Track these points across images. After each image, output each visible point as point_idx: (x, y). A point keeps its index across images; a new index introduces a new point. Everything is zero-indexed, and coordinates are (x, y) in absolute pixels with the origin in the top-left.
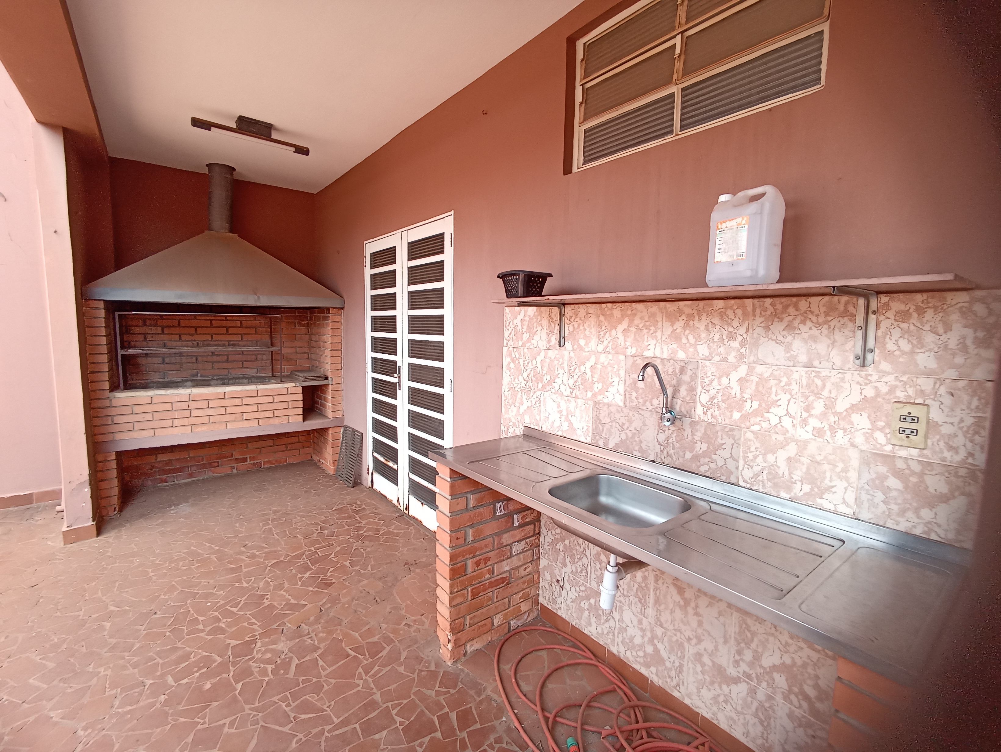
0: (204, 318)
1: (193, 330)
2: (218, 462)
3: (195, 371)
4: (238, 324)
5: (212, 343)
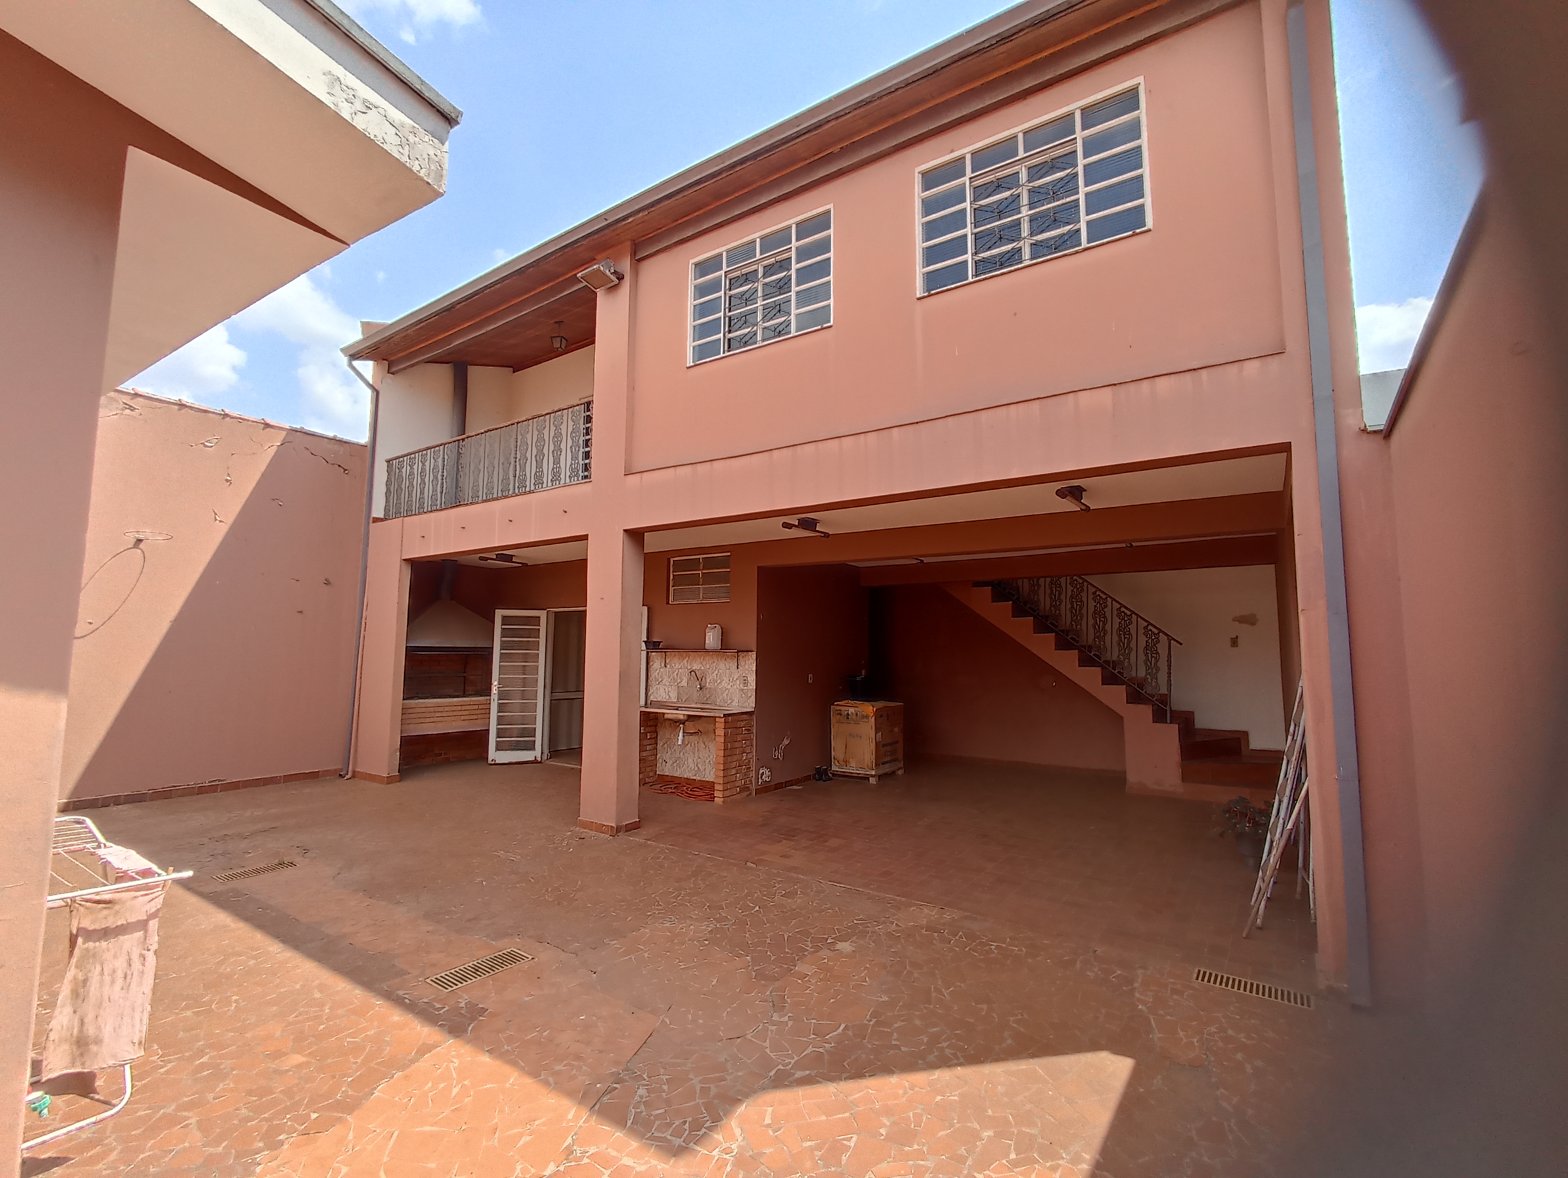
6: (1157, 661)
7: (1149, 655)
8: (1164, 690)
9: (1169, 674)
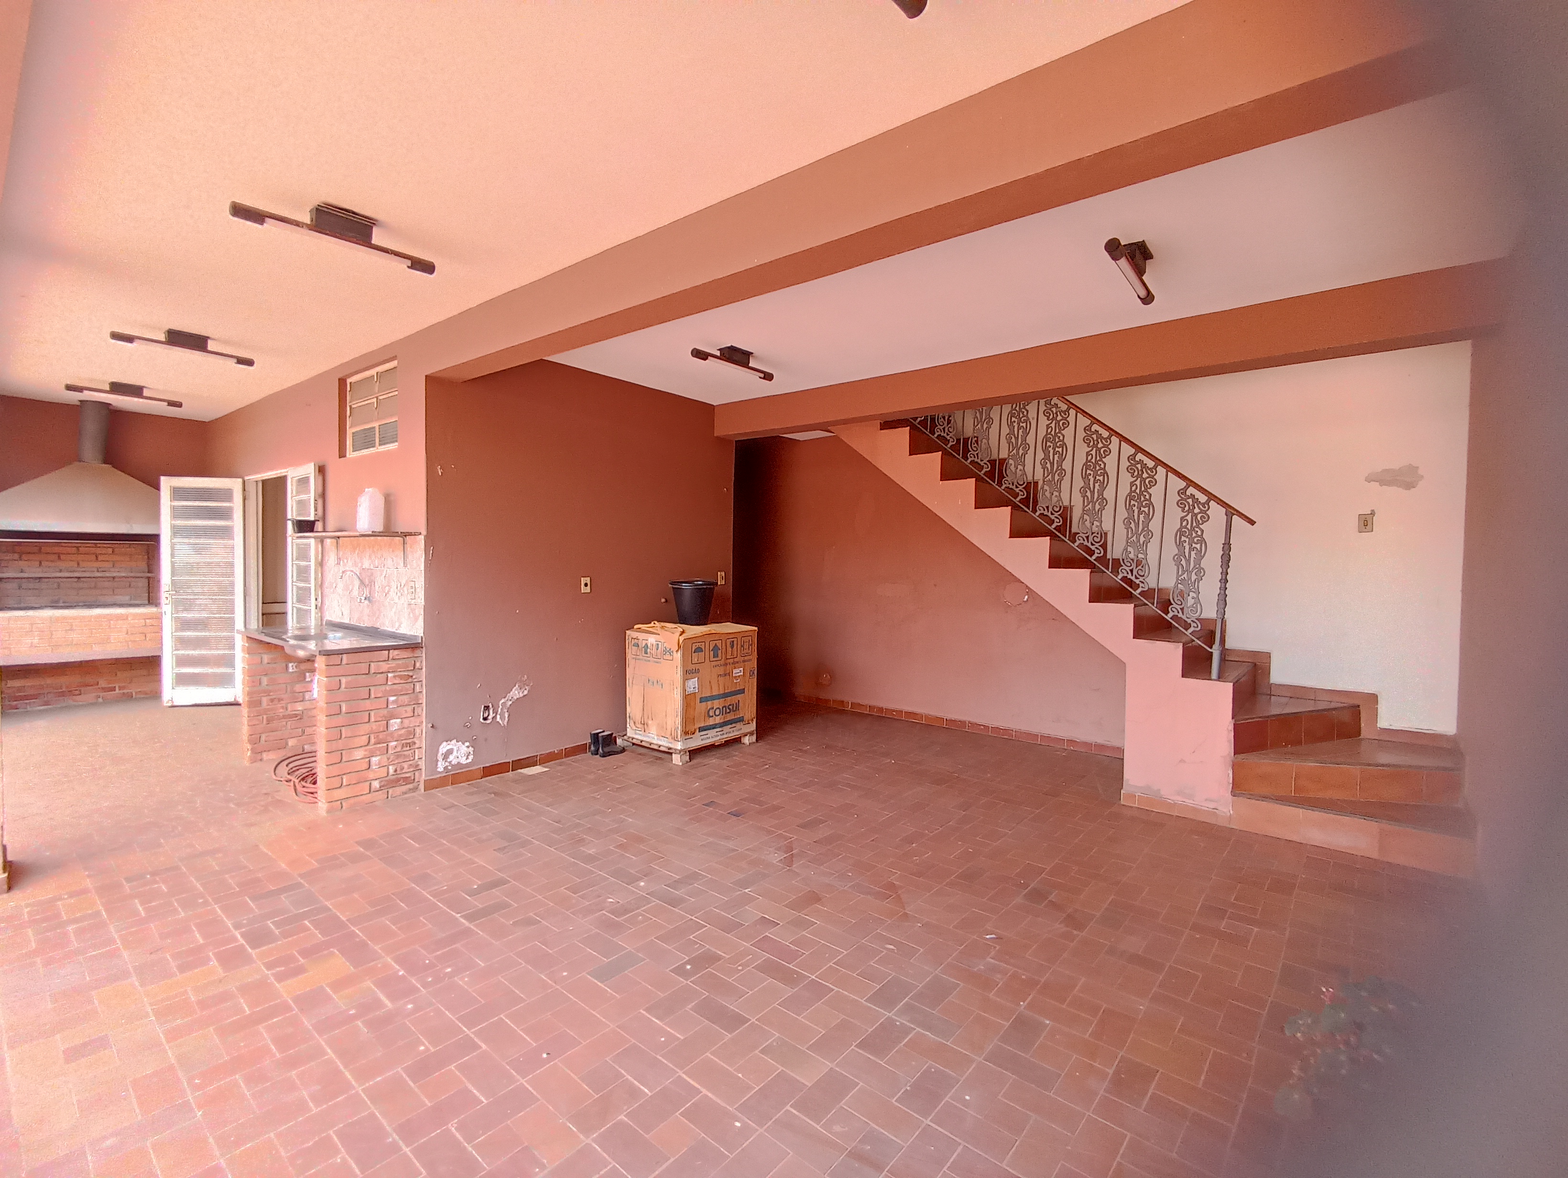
0: (70, 545)
1: (55, 557)
2: (80, 691)
3: (57, 598)
4: (110, 550)
5: (79, 569)
6: (1200, 556)
7: (1186, 545)
8: (1210, 612)
9: (1224, 581)
